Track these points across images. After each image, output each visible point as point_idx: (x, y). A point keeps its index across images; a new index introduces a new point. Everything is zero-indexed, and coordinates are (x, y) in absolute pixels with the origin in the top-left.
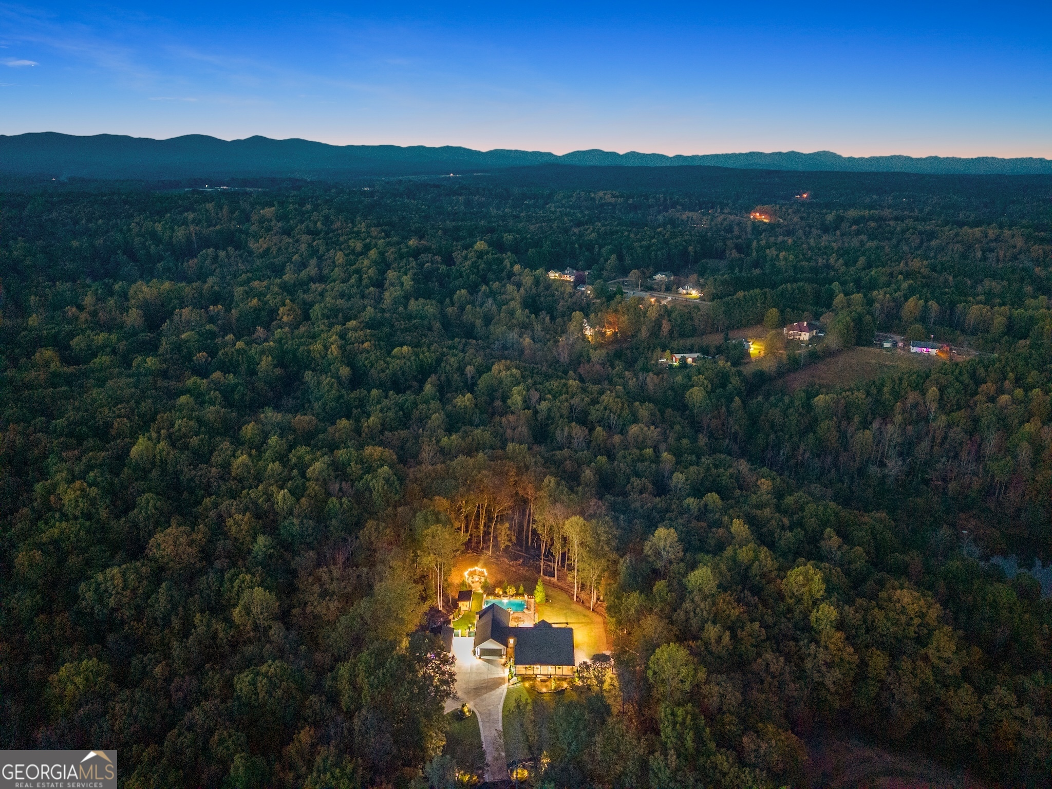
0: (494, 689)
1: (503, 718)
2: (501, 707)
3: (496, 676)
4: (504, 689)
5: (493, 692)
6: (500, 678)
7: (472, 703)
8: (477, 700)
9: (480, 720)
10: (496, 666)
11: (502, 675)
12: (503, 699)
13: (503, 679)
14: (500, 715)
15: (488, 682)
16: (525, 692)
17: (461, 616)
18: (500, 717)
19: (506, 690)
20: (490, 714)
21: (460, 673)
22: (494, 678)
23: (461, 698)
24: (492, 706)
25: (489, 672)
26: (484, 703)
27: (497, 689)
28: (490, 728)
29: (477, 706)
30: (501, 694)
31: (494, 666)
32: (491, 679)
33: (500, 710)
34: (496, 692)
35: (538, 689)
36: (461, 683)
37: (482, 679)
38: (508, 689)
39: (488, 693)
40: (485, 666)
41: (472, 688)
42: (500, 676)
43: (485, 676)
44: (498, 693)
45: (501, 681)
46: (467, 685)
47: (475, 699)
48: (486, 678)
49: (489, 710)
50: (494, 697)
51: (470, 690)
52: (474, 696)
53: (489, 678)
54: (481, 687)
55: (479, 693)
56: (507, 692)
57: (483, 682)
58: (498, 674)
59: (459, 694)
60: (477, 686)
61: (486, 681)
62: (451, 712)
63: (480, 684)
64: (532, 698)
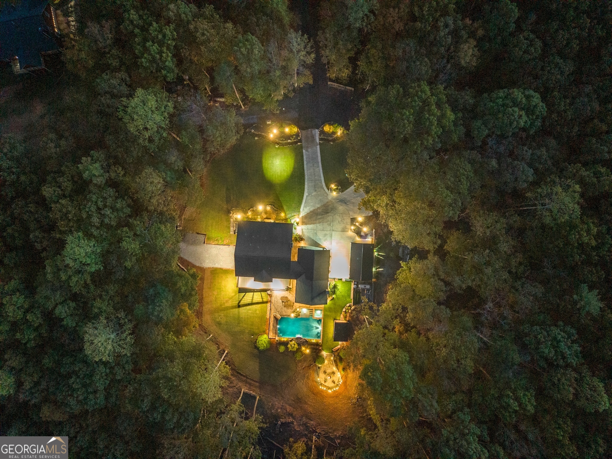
0: (311, 212)
1: (304, 183)
2: (306, 194)
3: (310, 226)
4: (304, 210)
5: (312, 209)
6: (306, 224)
7: (330, 198)
8: (325, 201)
9: (323, 181)
10: (309, 238)
11: (304, 227)
12: (304, 201)
13: (304, 223)
14: (306, 186)
15: (316, 220)
16: (285, 207)
17: (344, 310)
18: (306, 183)
19: (301, 210)
20: (315, 188)
21: (341, 231)
22: (311, 224)
23: (339, 203)
24: (313, 194)
25: (315, 231)
26: (320, 198)
27: (309, 212)
28: (314, 174)
29: (325, 195)
30: (305, 207)
31: (310, 238)
32: (314, 224)
33: (306, 190)
34: (309, 209)
35: (273, 209)
36: (340, 220)
37: (321, 223)
38: (299, 212)
39: (316, 208)
40: (320, 239)
41: (330, 214)
42: (306, 226)
43: (319, 226)
44: (308, 208)
45: (305, 221)
46: (334, 217)
47: (328, 202)
48: (318, 225)
49: (315, 191)
50: (312, 204)
51: (332, 212)
52: (329, 206)
53: (316, 225)
54: (322, 215)
55: (324, 208)
56: (300, 207)
57: (321, 220)
58: (308, 229)
59: (341, 208)
60: (326, 215)
61: (318, 221)
62: (346, 189)
63: (323, 218)
64: (279, 200)
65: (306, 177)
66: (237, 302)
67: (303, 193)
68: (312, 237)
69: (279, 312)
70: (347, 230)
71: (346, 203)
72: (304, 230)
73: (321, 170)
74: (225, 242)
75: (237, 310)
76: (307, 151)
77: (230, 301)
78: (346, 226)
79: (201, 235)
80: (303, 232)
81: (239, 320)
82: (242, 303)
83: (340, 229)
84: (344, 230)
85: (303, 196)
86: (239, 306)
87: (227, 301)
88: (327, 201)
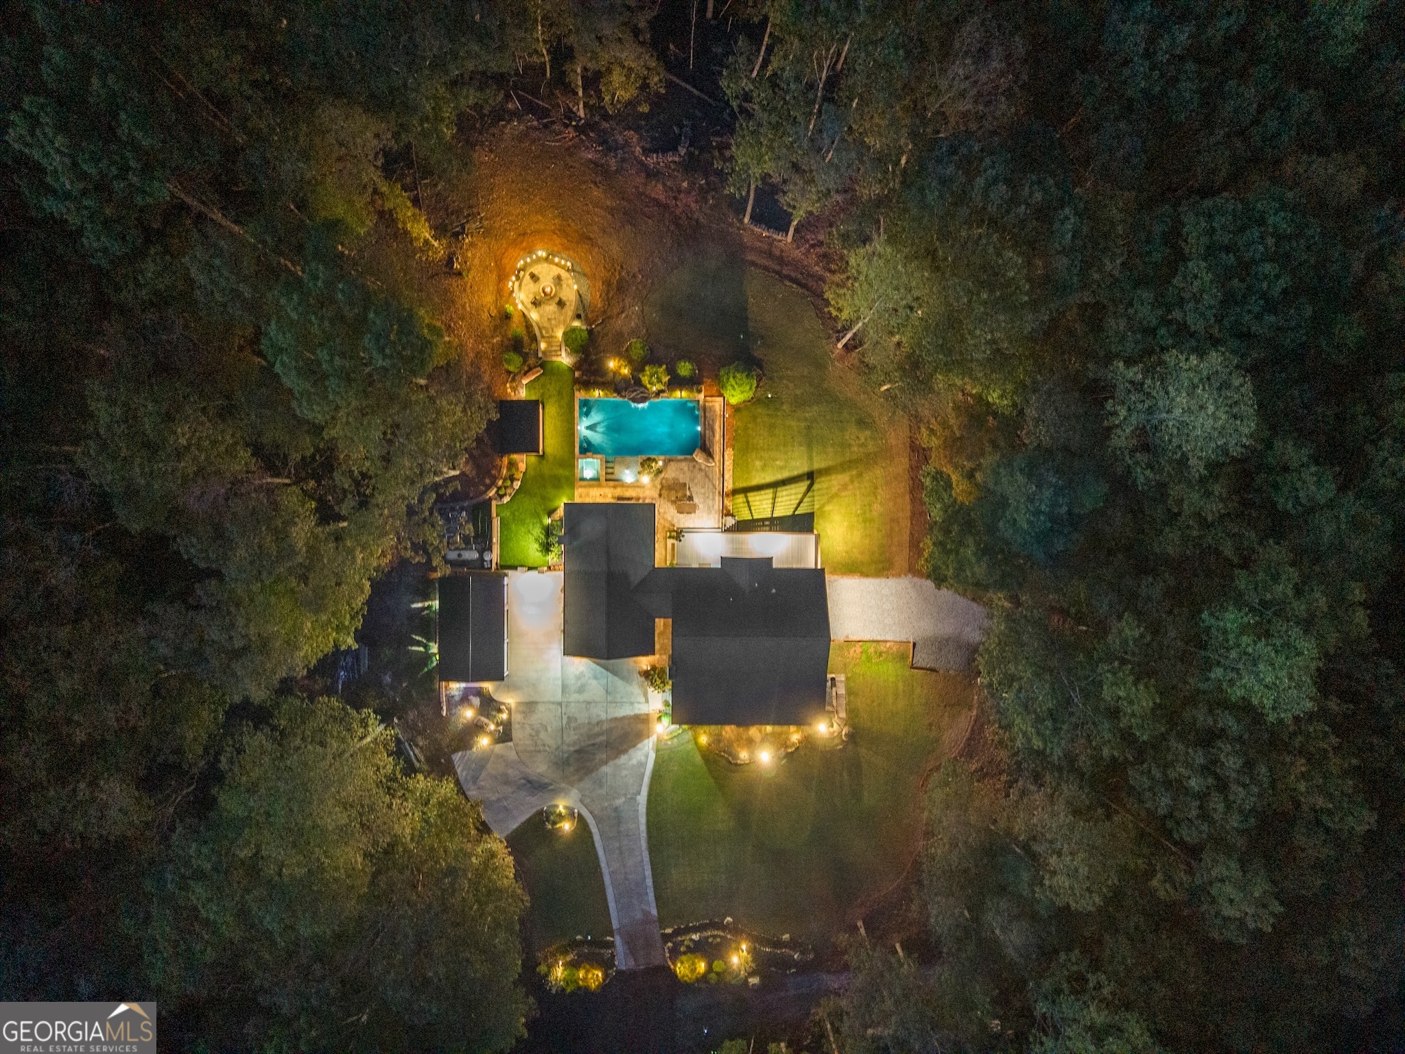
0: (625, 751)
2: (642, 799)
3: (625, 711)
4: (645, 754)
5: (623, 759)
6: (637, 717)
7: (575, 793)
8: (587, 783)
9: (597, 838)
10: (626, 678)
11: (642, 709)
12: (646, 780)
13: (643, 720)
14: (643, 820)
15: (609, 731)
16: (698, 759)
17: (517, 485)
18: (643, 827)
19: (652, 756)
20: (618, 818)
21: (536, 703)
22: (623, 718)
23: (546, 781)
24: (623, 799)
25: (609, 698)
26: (603, 792)
27: (631, 751)
28: (621, 853)
29: (587, 801)
30: (642, 765)
31: (623, 678)
32: (616, 719)
33: (642, 809)
34: (630, 759)
35: (730, 754)
36: (543, 735)
37: (594, 721)
38: (657, 751)
39: (611, 763)
40: (595, 678)
41: (572, 749)
42: (637, 712)
43: (601, 713)
44: (634, 761)
45: (640, 726)
46: (560, 742)
47: (580, 780)
48: (603, 716)
49: (616, 809)
50: (624, 773)
51: (566, 755)
52: (577, 771)
53: (610, 717)
54: (593, 745)
55: (588, 764)
56: (656, 762)
57: (597, 729)
58: (632, 703)
59: (541, 768)
60: (583, 744)
61: (605, 727)
62: (528, 821)
63: (589, 737)
64: (715, 778)
65: (644, 844)
66: (816, 487)
67: (649, 801)
68: (619, 683)
69: (700, 469)
70: (521, 709)
71: (529, 782)
72: (643, 700)
73: (603, 865)
74: (859, 650)
75: (817, 465)
76: (646, 913)
77: (834, 490)
78: (524, 718)
79: (924, 665)
80: (646, 695)
81: (810, 440)
82: (802, 486)
83: (541, 708)
84: (529, 707)
85: (650, 795)
86: (811, 476)
87: (844, 487)
88: (581, 785)
